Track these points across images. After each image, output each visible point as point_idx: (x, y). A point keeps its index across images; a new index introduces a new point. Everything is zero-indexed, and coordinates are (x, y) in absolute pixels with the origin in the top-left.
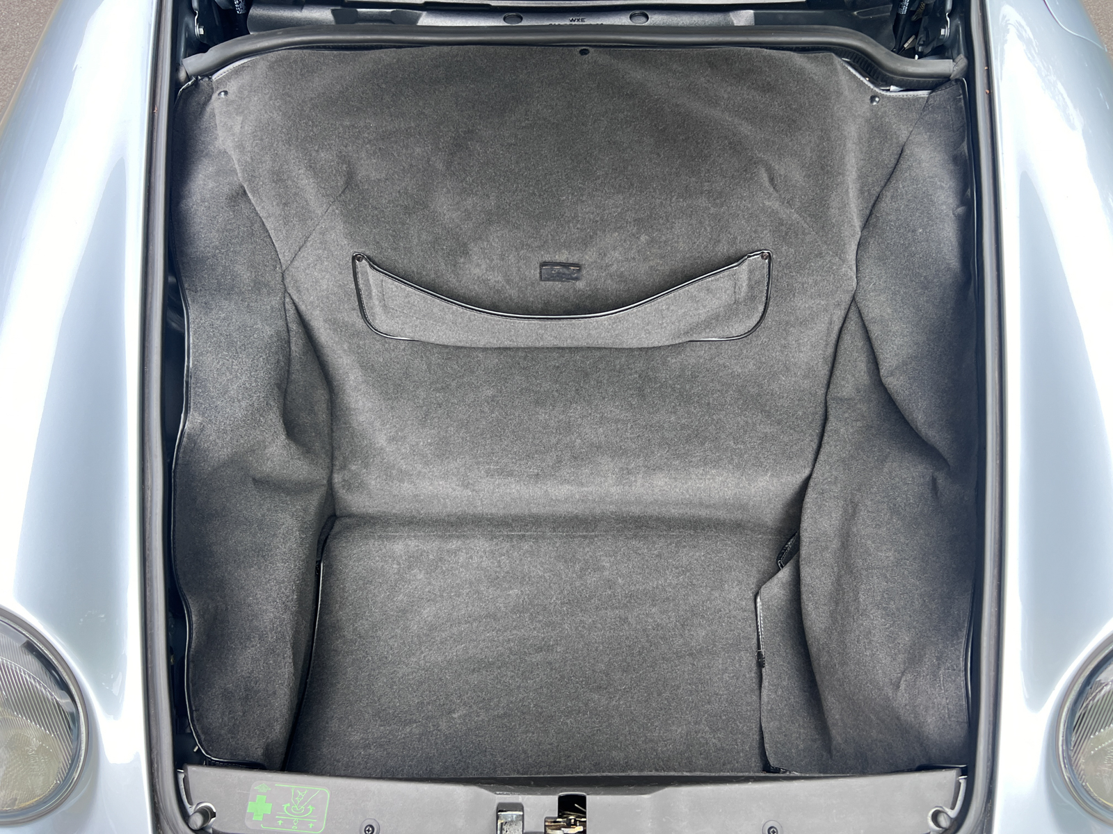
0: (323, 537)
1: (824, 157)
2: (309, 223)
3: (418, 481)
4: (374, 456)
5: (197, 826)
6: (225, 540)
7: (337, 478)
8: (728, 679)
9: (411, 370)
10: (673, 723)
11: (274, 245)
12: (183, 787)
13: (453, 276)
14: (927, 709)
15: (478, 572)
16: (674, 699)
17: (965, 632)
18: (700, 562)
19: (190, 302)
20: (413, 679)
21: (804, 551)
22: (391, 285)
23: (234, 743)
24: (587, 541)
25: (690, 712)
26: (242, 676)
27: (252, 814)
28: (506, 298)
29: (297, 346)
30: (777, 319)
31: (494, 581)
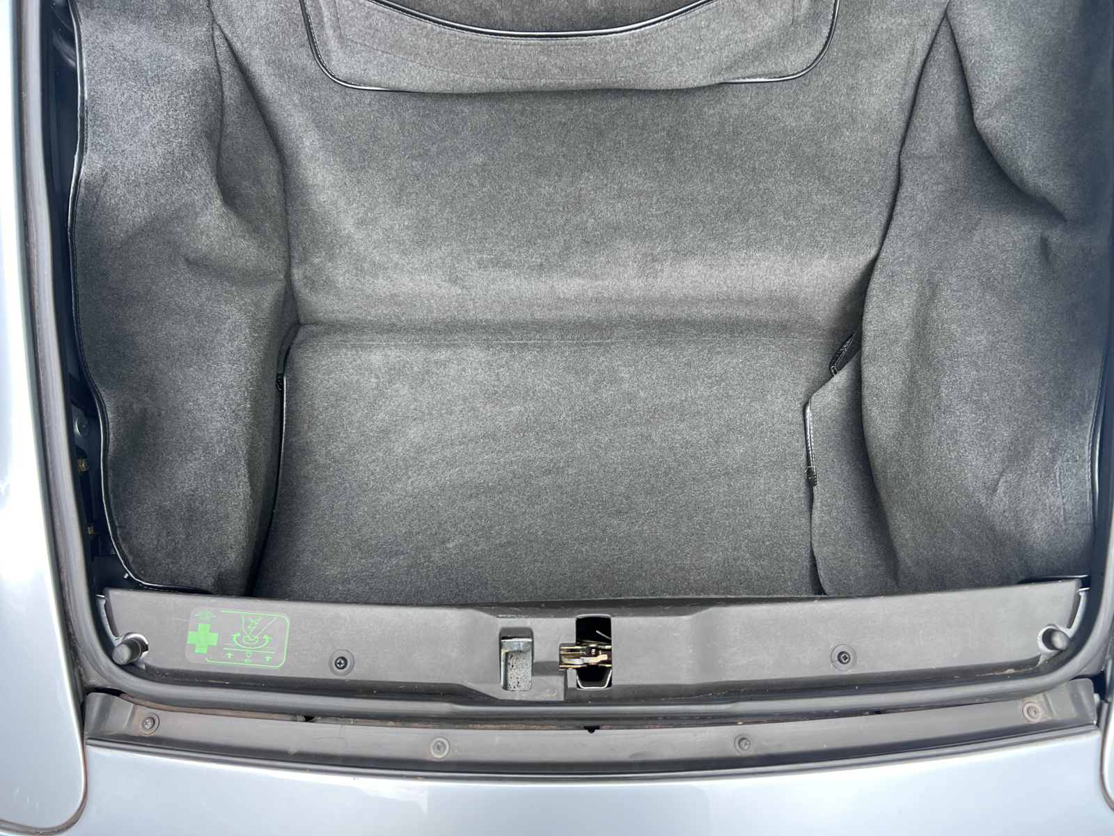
0: (285, 348)
3: (395, 275)
4: (341, 246)
5: (122, 659)
6: (153, 331)
7: (297, 274)
8: (771, 500)
9: (380, 132)
10: (707, 549)
12: (105, 615)
14: (1034, 512)
15: (473, 387)
16: (707, 523)
17: (1091, 414)
18: (738, 370)
19: (82, 17)
20: (399, 507)
21: (867, 348)
23: (175, 569)
24: (602, 349)
25: (727, 537)
26: (183, 494)
27: (194, 646)
29: (232, 91)
30: (845, 48)
31: (492, 396)
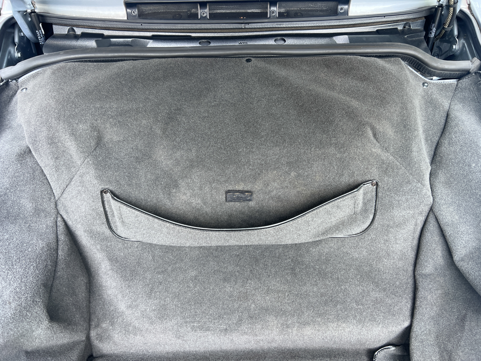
1: (405, 120)
2: (73, 170)
4: (118, 317)
7: (93, 334)
9: (141, 260)
11: (50, 184)
13: (168, 201)
22: (126, 210)
28: (203, 214)
29: (63, 251)
30: (381, 223)
